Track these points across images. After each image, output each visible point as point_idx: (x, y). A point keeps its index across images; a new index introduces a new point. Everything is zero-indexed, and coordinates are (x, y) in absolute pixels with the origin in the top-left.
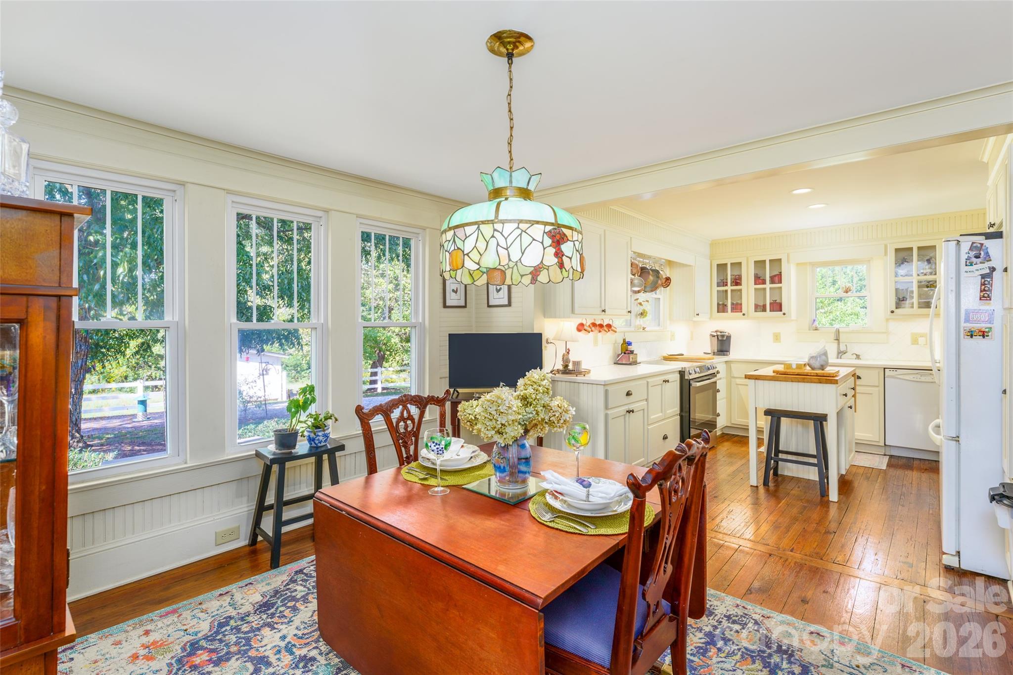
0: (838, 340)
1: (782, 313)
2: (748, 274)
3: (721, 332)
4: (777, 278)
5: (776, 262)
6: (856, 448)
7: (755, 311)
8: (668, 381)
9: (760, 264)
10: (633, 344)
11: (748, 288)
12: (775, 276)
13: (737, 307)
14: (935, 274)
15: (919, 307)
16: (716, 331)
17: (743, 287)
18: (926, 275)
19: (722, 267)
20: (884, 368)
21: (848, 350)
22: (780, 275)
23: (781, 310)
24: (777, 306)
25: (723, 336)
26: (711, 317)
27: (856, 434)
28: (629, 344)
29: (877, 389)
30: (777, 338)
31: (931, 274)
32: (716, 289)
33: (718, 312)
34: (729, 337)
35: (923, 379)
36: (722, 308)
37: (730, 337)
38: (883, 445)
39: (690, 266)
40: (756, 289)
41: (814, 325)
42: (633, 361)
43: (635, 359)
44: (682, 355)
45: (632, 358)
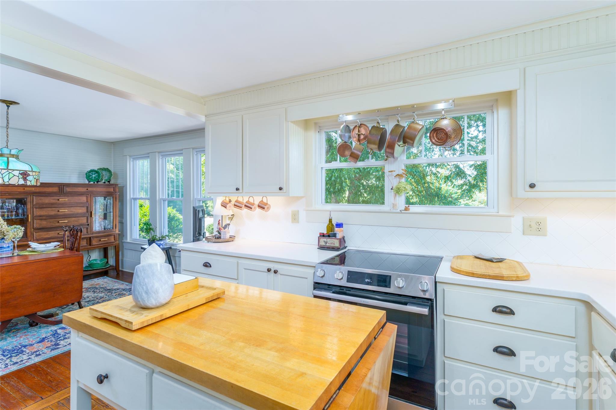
28: (339, 225)
42: (326, 246)
43: (334, 244)
44: (500, 261)
45: (324, 241)
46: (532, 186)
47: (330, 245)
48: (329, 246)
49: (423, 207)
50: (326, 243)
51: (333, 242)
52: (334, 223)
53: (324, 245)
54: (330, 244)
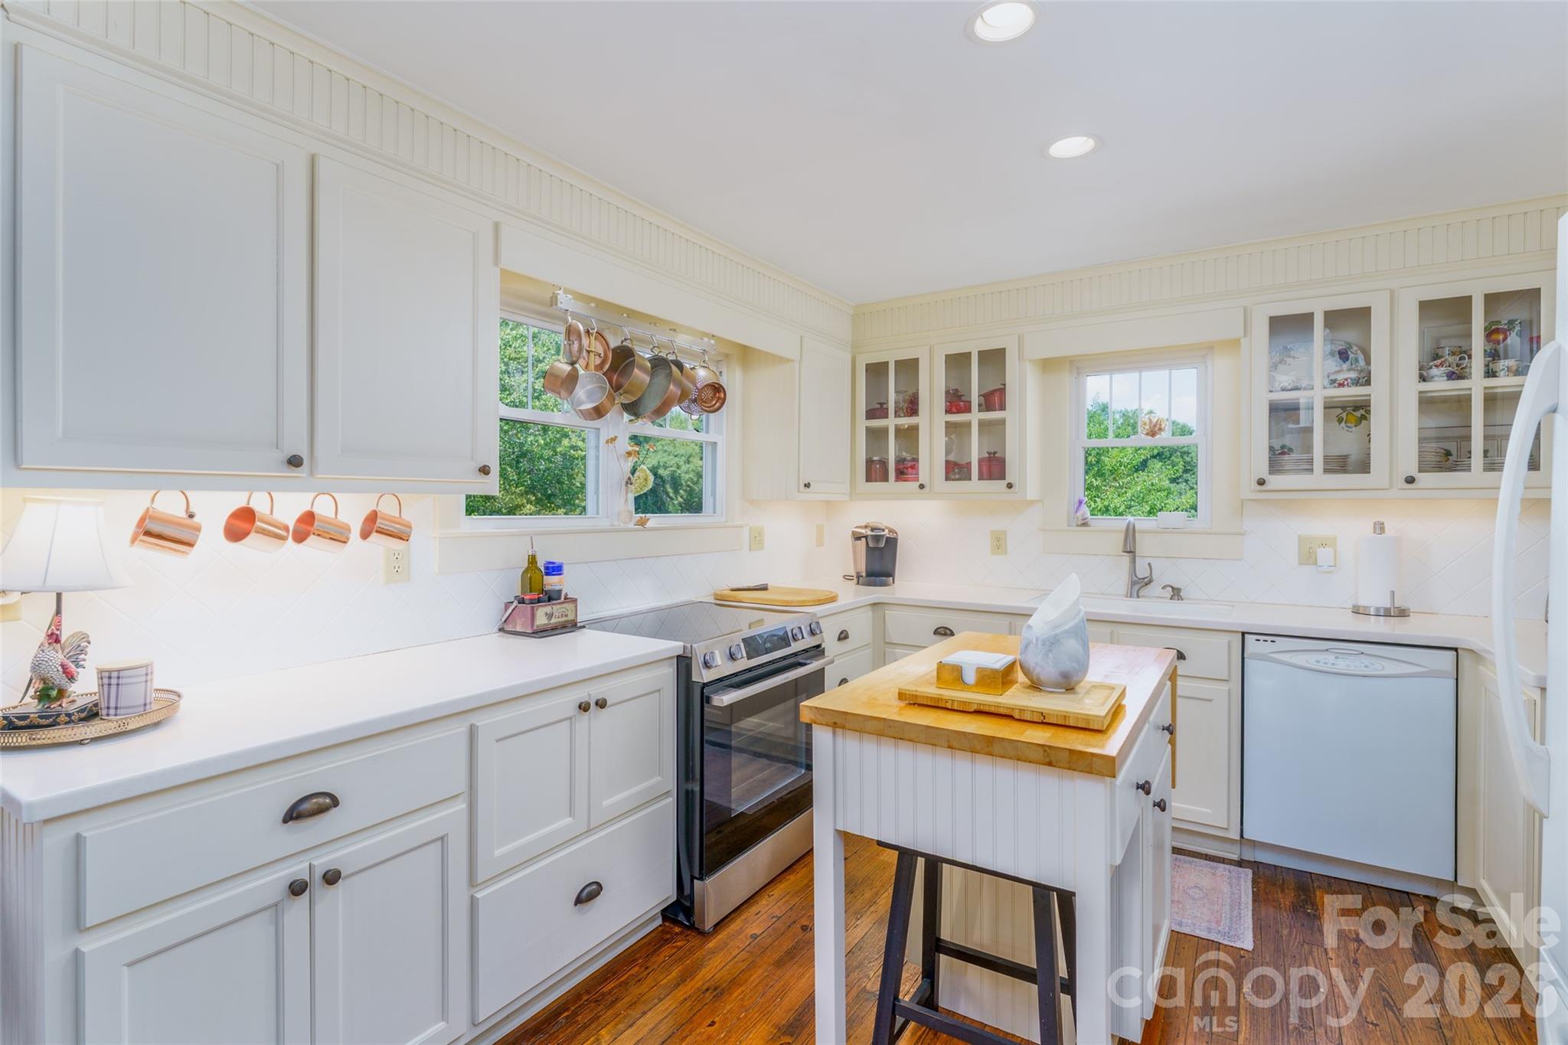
0: (1131, 552)
1: (1004, 483)
2: (932, 386)
3: (873, 530)
4: (994, 399)
5: (994, 359)
6: (1173, 839)
7: (947, 479)
8: (601, 704)
9: (957, 362)
10: (565, 569)
11: (932, 421)
12: (993, 392)
13: (906, 470)
14: (1368, 383)
15: (1326, 471)
16: (866, 527)
17: (921, 420)
18: (1341, 385)
19: (876, 371)
20: (1243, 634)
21: (1154, 577)
22: (1002, 391)
23: (1002, 477)
24: (994, 467)
25: (877, 538)
26: (853, 494)
27: (1173, 804)
28: (554, 569)
29: (1225, 687)
30: (999, 543)
31: (1356, 383)
32: (863, 424)
33: (869, 479)
34: (892, 543)
35: (1342, 665)
36: (875, 471)
37: (895, 540)
38: (1238, 838)
39: (788, 361)
40: (948, 425)
41: (1079, 514)
42: (550, 624)
43: (566, 616)
44: (764, 588)
45: (547, 614)
46: (807, 485)
47: (559, 620)
48: (556, 623)
49: (656, 519)
50: (550, 616)
51: (563, 610)
52: (541, 565)
53: (545, 625)
54: (558, 617)
